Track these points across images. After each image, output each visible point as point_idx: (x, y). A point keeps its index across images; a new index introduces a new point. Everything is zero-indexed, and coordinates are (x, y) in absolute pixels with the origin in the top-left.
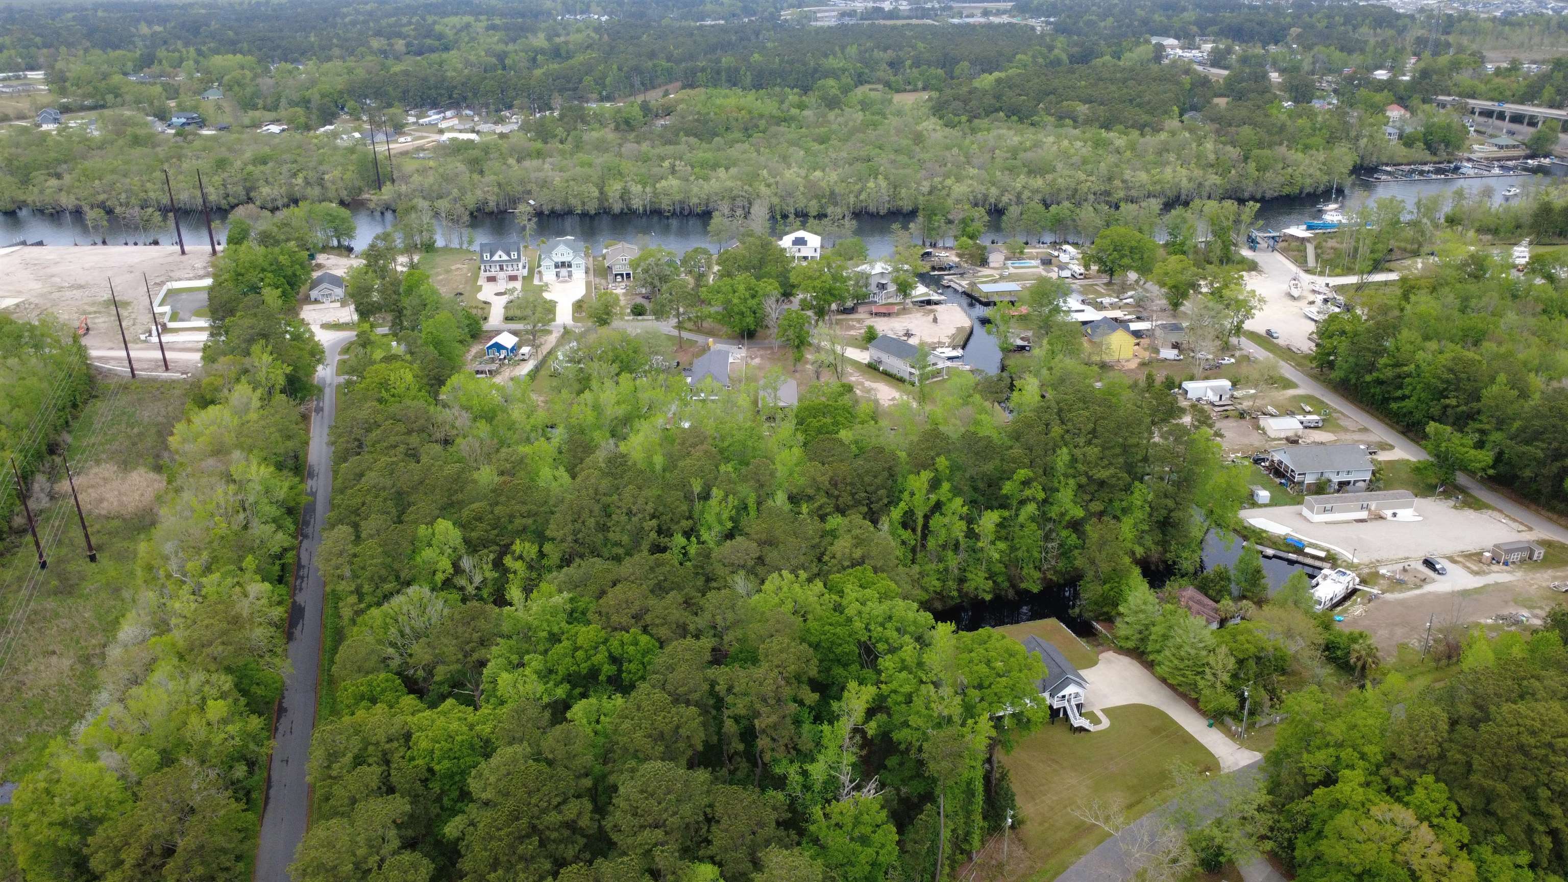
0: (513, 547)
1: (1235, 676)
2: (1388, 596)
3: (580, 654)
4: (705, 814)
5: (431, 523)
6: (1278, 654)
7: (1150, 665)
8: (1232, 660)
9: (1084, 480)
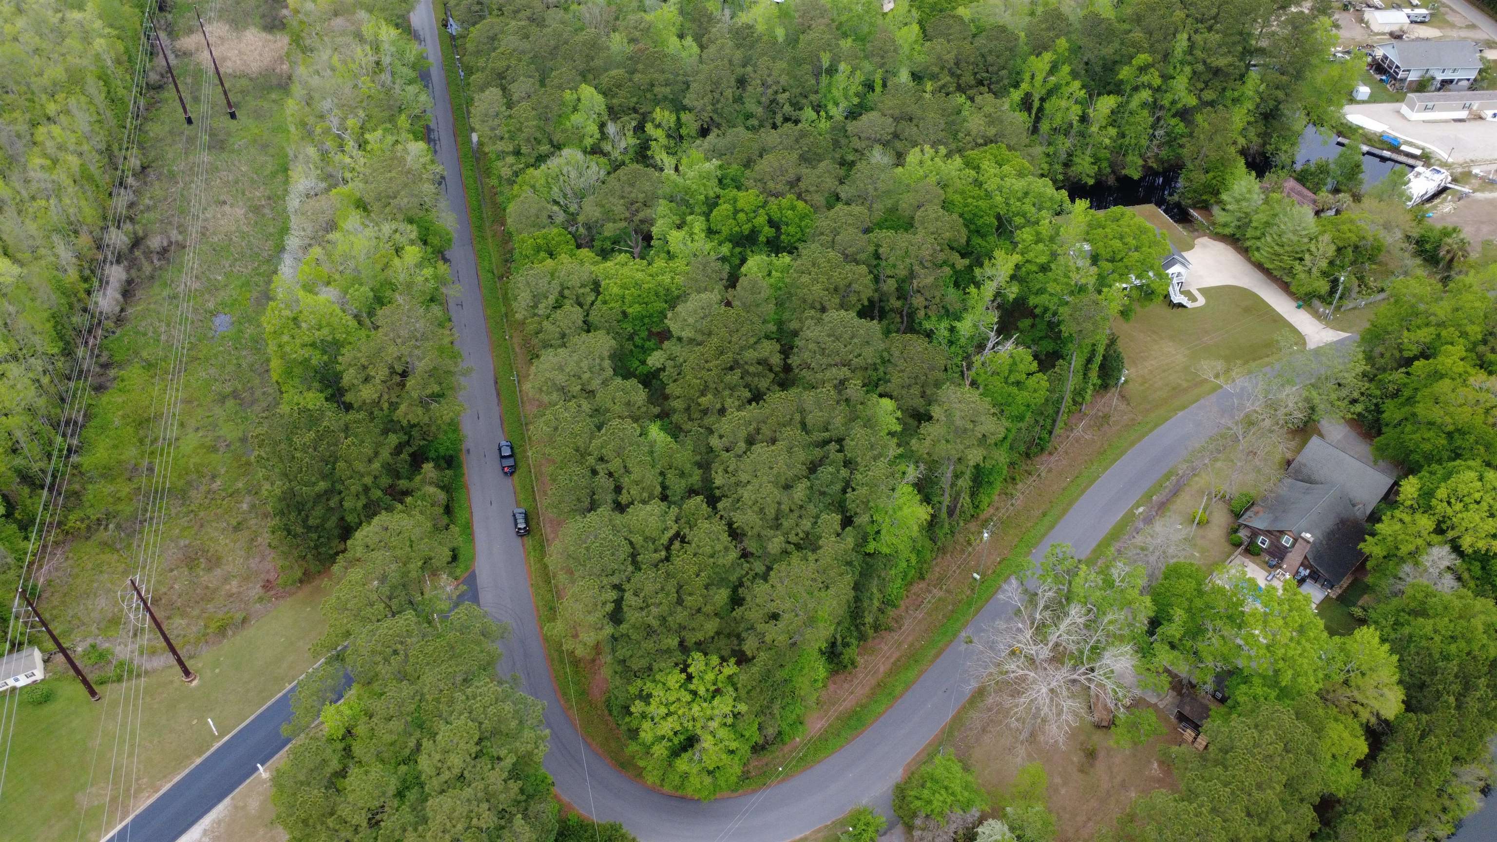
0: (654, 115)
1: (1331, 263)
2: (1479, 195)
3: (741, 216)
4: (882, 357)
5: (575, 89)
6: (1376, 244)
7: (1244, 251)
8: (1333, 248)
9: (1200, 67)
